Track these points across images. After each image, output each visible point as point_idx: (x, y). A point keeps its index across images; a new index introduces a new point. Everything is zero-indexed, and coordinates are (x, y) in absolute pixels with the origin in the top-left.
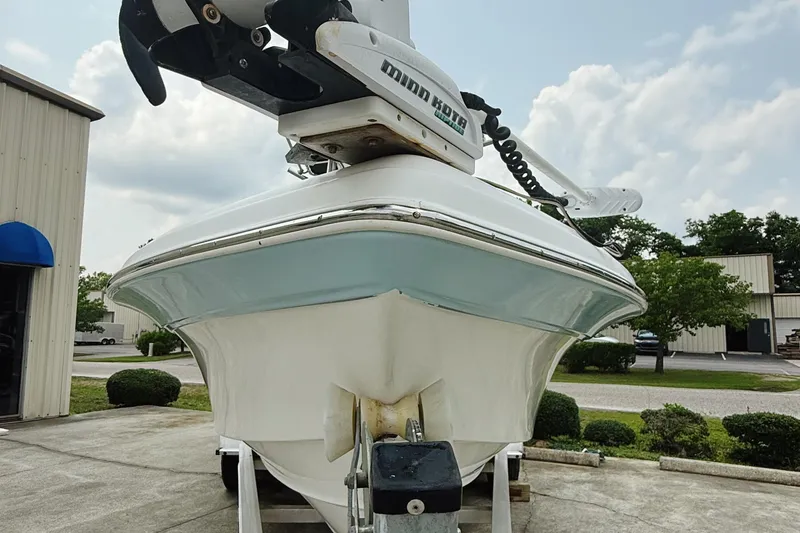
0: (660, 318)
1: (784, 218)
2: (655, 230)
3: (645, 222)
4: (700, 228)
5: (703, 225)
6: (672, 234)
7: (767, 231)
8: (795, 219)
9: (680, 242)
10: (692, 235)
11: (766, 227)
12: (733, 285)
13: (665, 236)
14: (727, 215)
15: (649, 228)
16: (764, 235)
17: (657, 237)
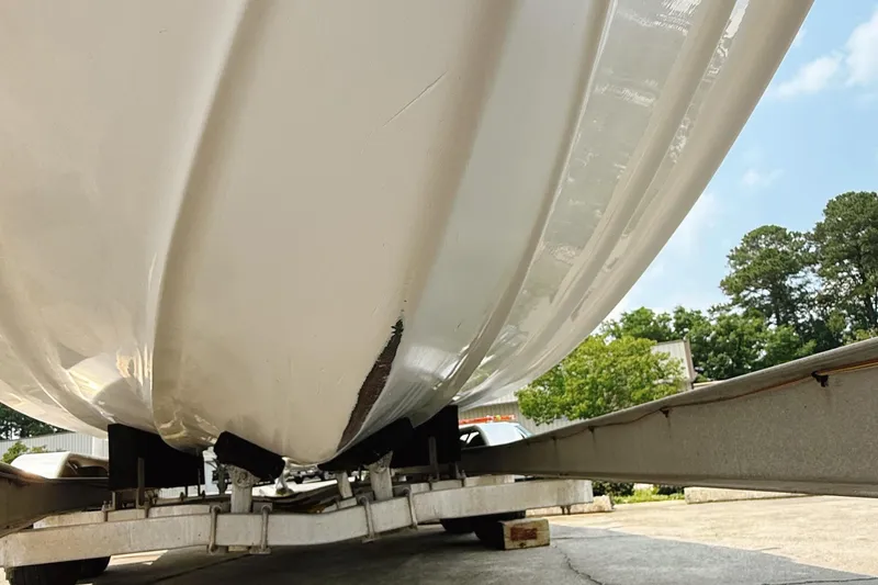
0: (599, 402)
1: (689, 312)
4: (612, 327)
5: (615, 324)
7: (677, 325)
8: (699, 312)
11: (674, 321)
12: (665, 362)
14: (638, 312)
16: (673, 329)
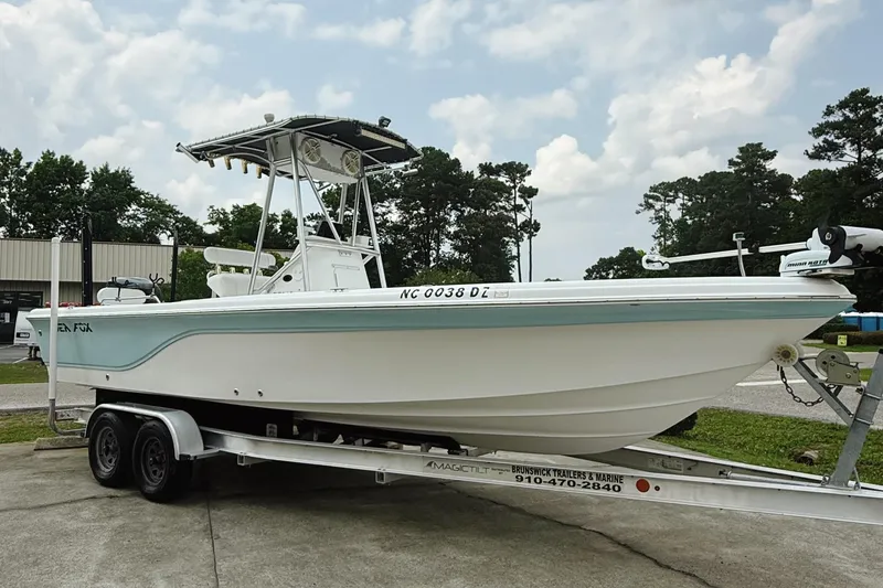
2: (178, 213)
3: (167, 203)
4: (221, 216)
5: (225, 214)
6: (194, 219)
7: (281, 227)
9: (202, 228)
10: (213, 223)
11: (281, 223)
13: (186, 220)
14: (249, 207)
15: (170, 210)
16: (279, 231)
17: (177, 220)
